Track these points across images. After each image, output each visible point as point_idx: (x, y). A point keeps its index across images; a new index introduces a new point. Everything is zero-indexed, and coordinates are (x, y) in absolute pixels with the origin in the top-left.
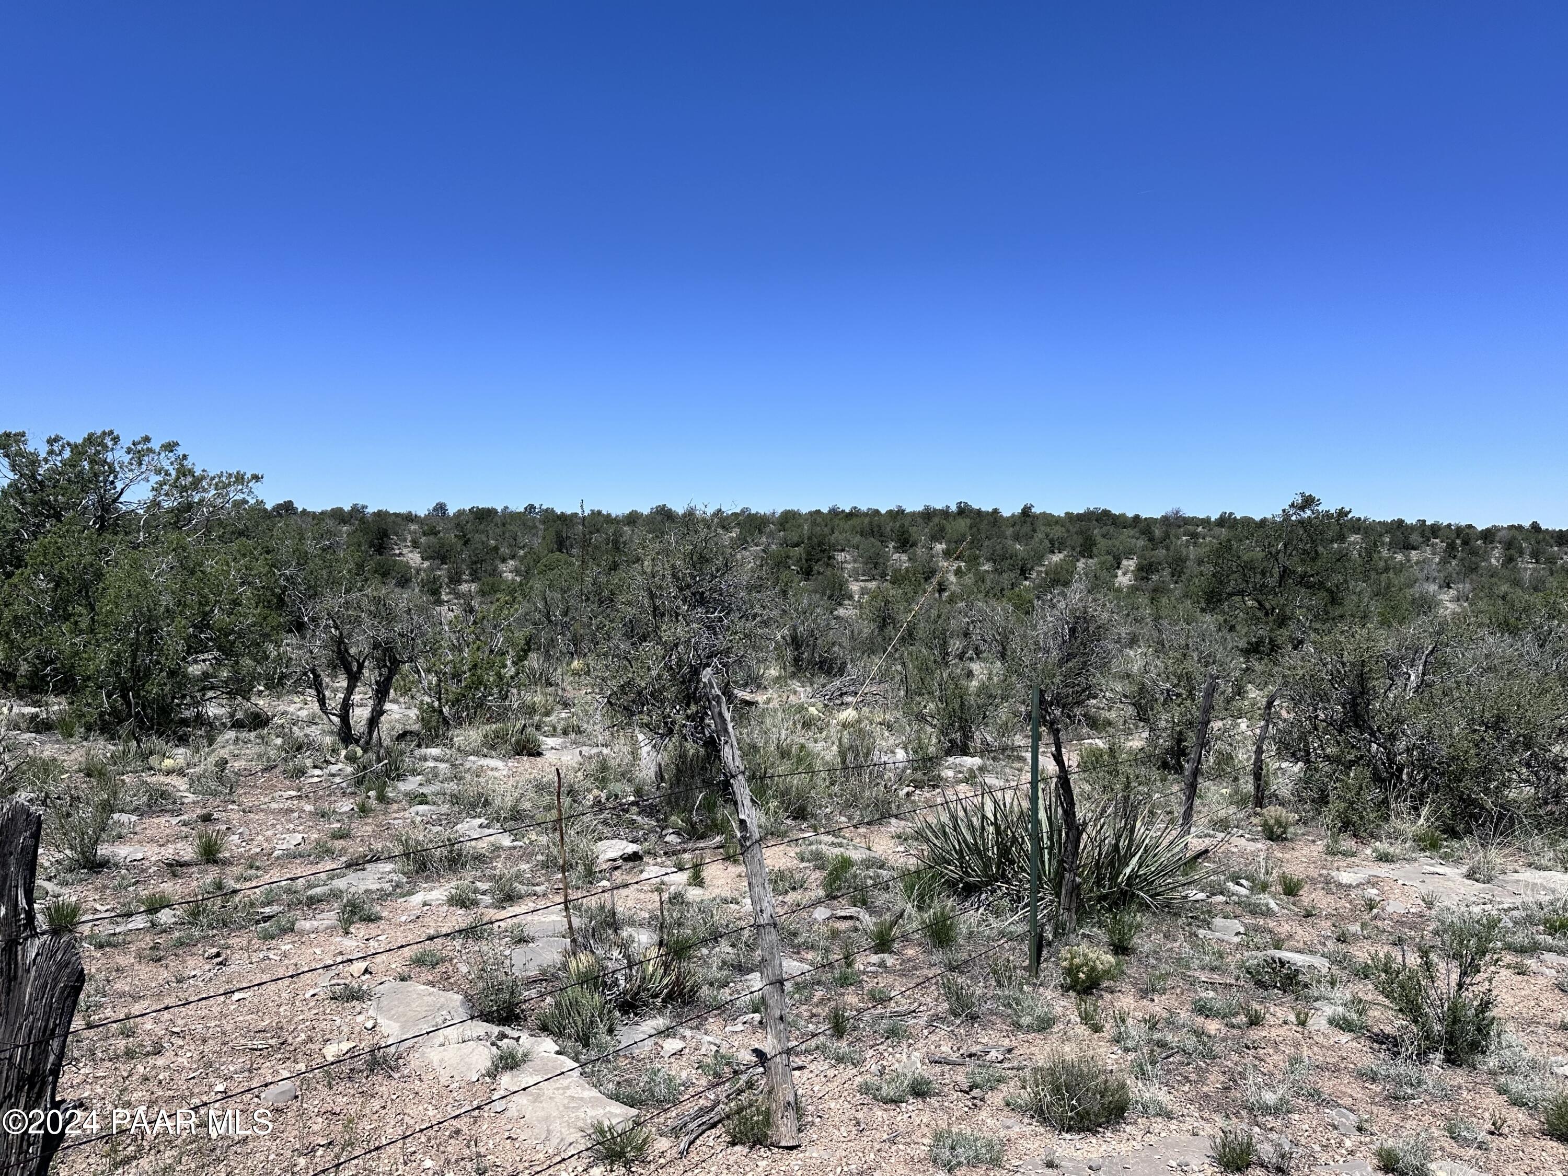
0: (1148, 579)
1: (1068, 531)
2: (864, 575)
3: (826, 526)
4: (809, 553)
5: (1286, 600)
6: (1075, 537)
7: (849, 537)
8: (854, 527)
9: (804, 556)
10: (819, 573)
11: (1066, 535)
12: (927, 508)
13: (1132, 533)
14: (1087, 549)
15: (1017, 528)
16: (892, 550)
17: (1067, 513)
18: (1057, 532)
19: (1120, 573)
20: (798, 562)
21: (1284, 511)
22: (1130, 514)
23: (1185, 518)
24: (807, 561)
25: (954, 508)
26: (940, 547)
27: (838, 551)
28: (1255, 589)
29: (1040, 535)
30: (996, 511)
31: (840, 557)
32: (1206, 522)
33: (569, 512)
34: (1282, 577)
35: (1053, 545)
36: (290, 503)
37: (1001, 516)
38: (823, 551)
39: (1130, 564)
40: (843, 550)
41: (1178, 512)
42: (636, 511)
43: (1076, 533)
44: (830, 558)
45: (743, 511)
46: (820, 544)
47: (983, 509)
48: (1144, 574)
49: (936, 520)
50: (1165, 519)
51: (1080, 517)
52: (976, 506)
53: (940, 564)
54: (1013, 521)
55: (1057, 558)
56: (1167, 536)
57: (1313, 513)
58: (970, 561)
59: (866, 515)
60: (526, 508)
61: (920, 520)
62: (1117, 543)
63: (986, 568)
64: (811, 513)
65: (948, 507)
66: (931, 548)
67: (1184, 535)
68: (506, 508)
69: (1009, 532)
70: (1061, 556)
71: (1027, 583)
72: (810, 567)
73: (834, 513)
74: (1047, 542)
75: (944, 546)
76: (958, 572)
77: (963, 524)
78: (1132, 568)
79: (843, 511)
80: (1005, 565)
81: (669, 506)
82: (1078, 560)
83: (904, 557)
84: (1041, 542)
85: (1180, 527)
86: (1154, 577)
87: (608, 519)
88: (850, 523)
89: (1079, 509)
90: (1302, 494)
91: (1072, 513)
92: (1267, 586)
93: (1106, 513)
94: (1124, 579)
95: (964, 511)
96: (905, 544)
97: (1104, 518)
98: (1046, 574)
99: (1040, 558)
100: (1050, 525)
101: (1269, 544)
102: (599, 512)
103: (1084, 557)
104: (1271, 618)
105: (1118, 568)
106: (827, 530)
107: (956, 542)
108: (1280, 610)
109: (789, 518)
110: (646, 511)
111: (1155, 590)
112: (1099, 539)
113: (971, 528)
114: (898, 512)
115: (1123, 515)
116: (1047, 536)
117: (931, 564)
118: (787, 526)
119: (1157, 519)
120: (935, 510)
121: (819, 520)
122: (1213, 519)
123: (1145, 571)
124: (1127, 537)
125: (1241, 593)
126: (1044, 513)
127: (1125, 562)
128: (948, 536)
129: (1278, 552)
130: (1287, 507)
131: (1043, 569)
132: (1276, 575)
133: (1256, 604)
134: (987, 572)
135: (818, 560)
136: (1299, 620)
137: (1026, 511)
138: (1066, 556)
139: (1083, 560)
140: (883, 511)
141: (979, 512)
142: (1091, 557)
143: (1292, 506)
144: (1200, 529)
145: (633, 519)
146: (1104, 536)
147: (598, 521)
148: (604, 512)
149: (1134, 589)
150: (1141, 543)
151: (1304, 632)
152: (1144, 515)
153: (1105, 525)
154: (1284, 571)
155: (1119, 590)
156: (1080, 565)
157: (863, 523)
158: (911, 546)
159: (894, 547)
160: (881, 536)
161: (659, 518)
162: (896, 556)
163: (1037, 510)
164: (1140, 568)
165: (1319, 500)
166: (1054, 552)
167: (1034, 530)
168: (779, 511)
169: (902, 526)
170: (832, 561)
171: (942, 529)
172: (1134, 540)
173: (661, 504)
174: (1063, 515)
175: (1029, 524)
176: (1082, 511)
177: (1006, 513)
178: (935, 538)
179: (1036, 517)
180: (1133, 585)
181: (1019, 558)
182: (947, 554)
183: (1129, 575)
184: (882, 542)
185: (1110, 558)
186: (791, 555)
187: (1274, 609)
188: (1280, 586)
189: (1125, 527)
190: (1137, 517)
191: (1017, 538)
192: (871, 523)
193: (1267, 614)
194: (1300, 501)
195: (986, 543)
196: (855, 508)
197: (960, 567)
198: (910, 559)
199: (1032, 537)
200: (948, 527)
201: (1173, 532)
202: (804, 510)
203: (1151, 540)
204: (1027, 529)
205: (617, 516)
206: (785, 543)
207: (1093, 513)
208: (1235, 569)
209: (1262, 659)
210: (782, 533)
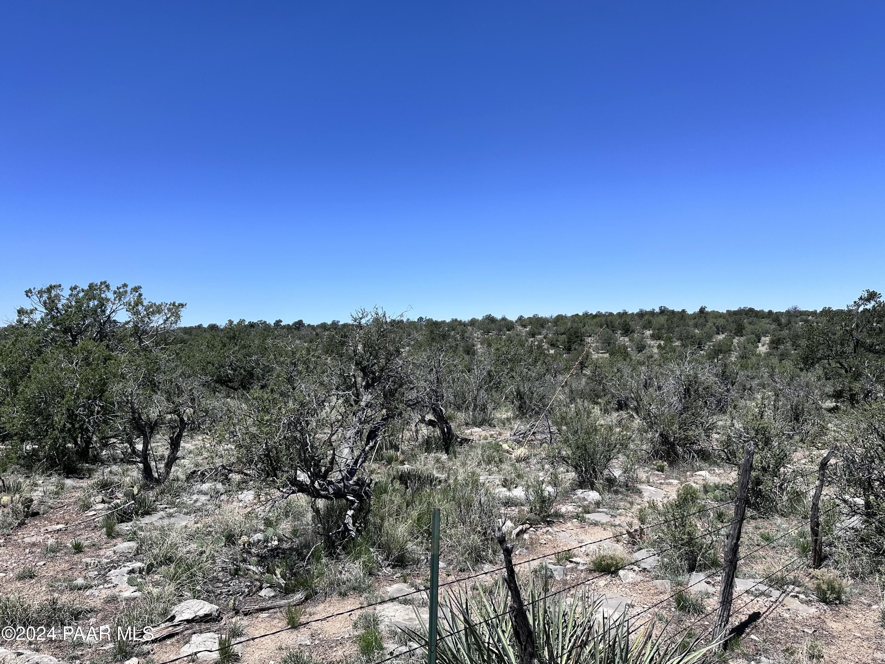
0: (777, 348)
1: (727, 321)
2: (602, 350)
3: (581, 322)
4: (569, 338)
5: (860, 362)
6: (732, 324)
7: (593, 328)
8: (597, 323)
9: (566, 340)
10: (575, 349)
11: (726, 323)
12: (641, 311)
13: (767, 321)
14: (739, 331)
15: (696, 320)
16: (619, 335)
17: (727, 311)
18: (721, 322)
19: (760, 345)
20: (563, 343)
21: (855, 302)
22: (766, 310)
23: (800, 311)
24: (568, 343)
25: (657, 310)
26: (648, 333)
27: (588, 336)
28: (837, 354)
29: (710, 324)
30: (684, 311)
31: (589, 340)
32: (814, 313)
33: (439, 320)
34: (856, 346)
35: (718, 329)
36: (301, 321)
37: (688, 314)
38: (578, 337)
39: (766, 339)
40: (590, 336)
41: (796, 308)
42: (475, 319)
43: (733, 322)
44: (581, 341)
45: (534, 316)
46: (575, 333)
47: (676, 310)
48: (775, 345)
49: (646, 317)
50: (788, 312)
51: (735, 313)
52: (671, 308)
53: (649, 343)
54: (694, 316)
55: (721, 337)
56: (789, 322)
57: (877, 303)
58: (667, 340)
59: (604, 315)
60: (418, 319)
61: (636, 318)
62: (758, 327)
63: (677, 344)
64: (572, 316)
65: (654, 310)
66: (643, 334)
67: (801, 322)
68: (408, 319)
69: (691, 323)
70: (724, 336)
71: (702, 352)
72: (570, 346)
73: (586, 315)
74: (715, 328)
75: (651, 332)
76: (659, 346)
77: (663, 319)
78: (767, 342)
79: (591, 314)
80: (688, 341)
81: (493, 315)
82: (734, 338)
83: (627, 339)
84: (711, 328)
85: (797, 317)
86: (782, 347)
87: (460, 323)
88: (595, 320)
89: (734, 308)
90: (868, 291)
91: (731, 311)
92: (845, 353)
93: (751, 310)
94: (762, 349)
95: (663, 311)
96: (627, 331)
97: (750, 313)
98: (714, 347)
99: (710, 337)
100: (716, 318)
101: (845, 324)
102: (456, 320)
103: (737, 336)
104: (849, 374)
105: (759, 342)
106: (581, 325)
107: (658, 329)
108: (856, 369)
109: (560, 319)
110: (480, 318)
111: (782, 355)
112: (747, 325)
113: (667, 321)
114: (623, 313)
115: (762, 311)
116: (714, 324)
117: (642, 343)
118: (558, 323)
119: (783, 313)
120: (646, 312)
121: (577, 319)
122: (818, 312)
123: (775, 343)
124: (765, 324)
125: (827, 357)
126: (713, 311)
127: (763, 339)
128: (653, 326)
129: (852, 330)
130: (857, 300)
131: (711, 344)
132: (852, 345)
133: (838, 365)
134: (678, 346)
135: (575, 342)
136: (867, 377)
137: (702, 310)
138: (726, 336)
139: (737, 338)
140: (615, 313)
141: (673, 312)
142: (742, 336)
143: (861, 299)
144: (810, 318)
145: (473, 322)
146: (750, 323)
147: (455, 324)
148: (459, 320)
149: (769, 354)
150: (773, 326)
151: (872, 385)
152: (775, 311)
153: (751, 317)
154: (857, 342)
155: (760, 355)
156: (735, 341)
157: (601, 320)
158: (631, 333)
159: (621, 333)
160: (613, 327)
161: (487, 321)
162: (622, 339)
163: (709, 309)
164: (772, 342)
165: (880, 294)
166: (719, 334)
167: (707, 321)
168: (555, 315)
169: (625, 321)
170: (583, 342)
171: (650, 322)
172: (769, 325)
173: (488, 314)
174: (725, 312)
175: (703, 318)
176: (736, 309)
177: (690, 312)
178: (645, 327)
179: (708, 313)
180: (768, 352)
181: (697, 337)
182: (653, 337)
183: (766, 346)
184: (613, 331)
185: (754, 336)
186: (559, 339)
187: (851, 368)
188: (855, 352)
189: (763, 318)
190: (770, 312)
191: (696, 326)
192: (606, 321)
193: (846, 371)
194: (866, 296)
195: (677, 329)
196: (599, 312)
197: (660, 344)
198: (630, 340)
199: (705, 325)
200: (654, 321)
201: (793, 320)
202: (569, 315)
203: (779, 325)
204: (702, 320)
205: (465, 322)
206: (557, 333)
207: (743, 310)
208: (822, 342)
209: (844, 401)
210: (555, 328)
